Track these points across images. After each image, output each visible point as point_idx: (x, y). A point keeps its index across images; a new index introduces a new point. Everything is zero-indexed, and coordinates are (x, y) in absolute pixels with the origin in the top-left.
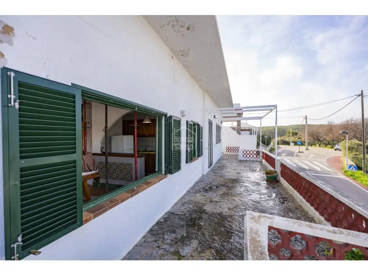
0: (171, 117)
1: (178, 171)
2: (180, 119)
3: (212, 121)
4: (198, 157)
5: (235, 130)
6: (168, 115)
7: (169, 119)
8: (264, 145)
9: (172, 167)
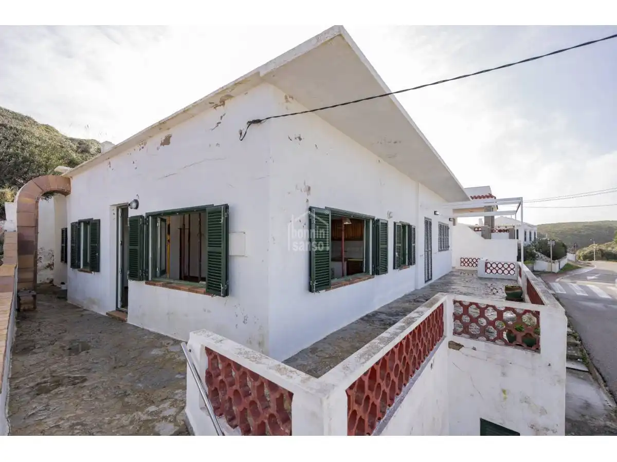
0: (378, 220)
1: (385, 273)
2: (387, 221)
3: (431, 219)
4: (409, 265)
5: (478, 231)
6: (376, 219)
7: (376, 222)
8: (548, 259)
9: (380, 268)
